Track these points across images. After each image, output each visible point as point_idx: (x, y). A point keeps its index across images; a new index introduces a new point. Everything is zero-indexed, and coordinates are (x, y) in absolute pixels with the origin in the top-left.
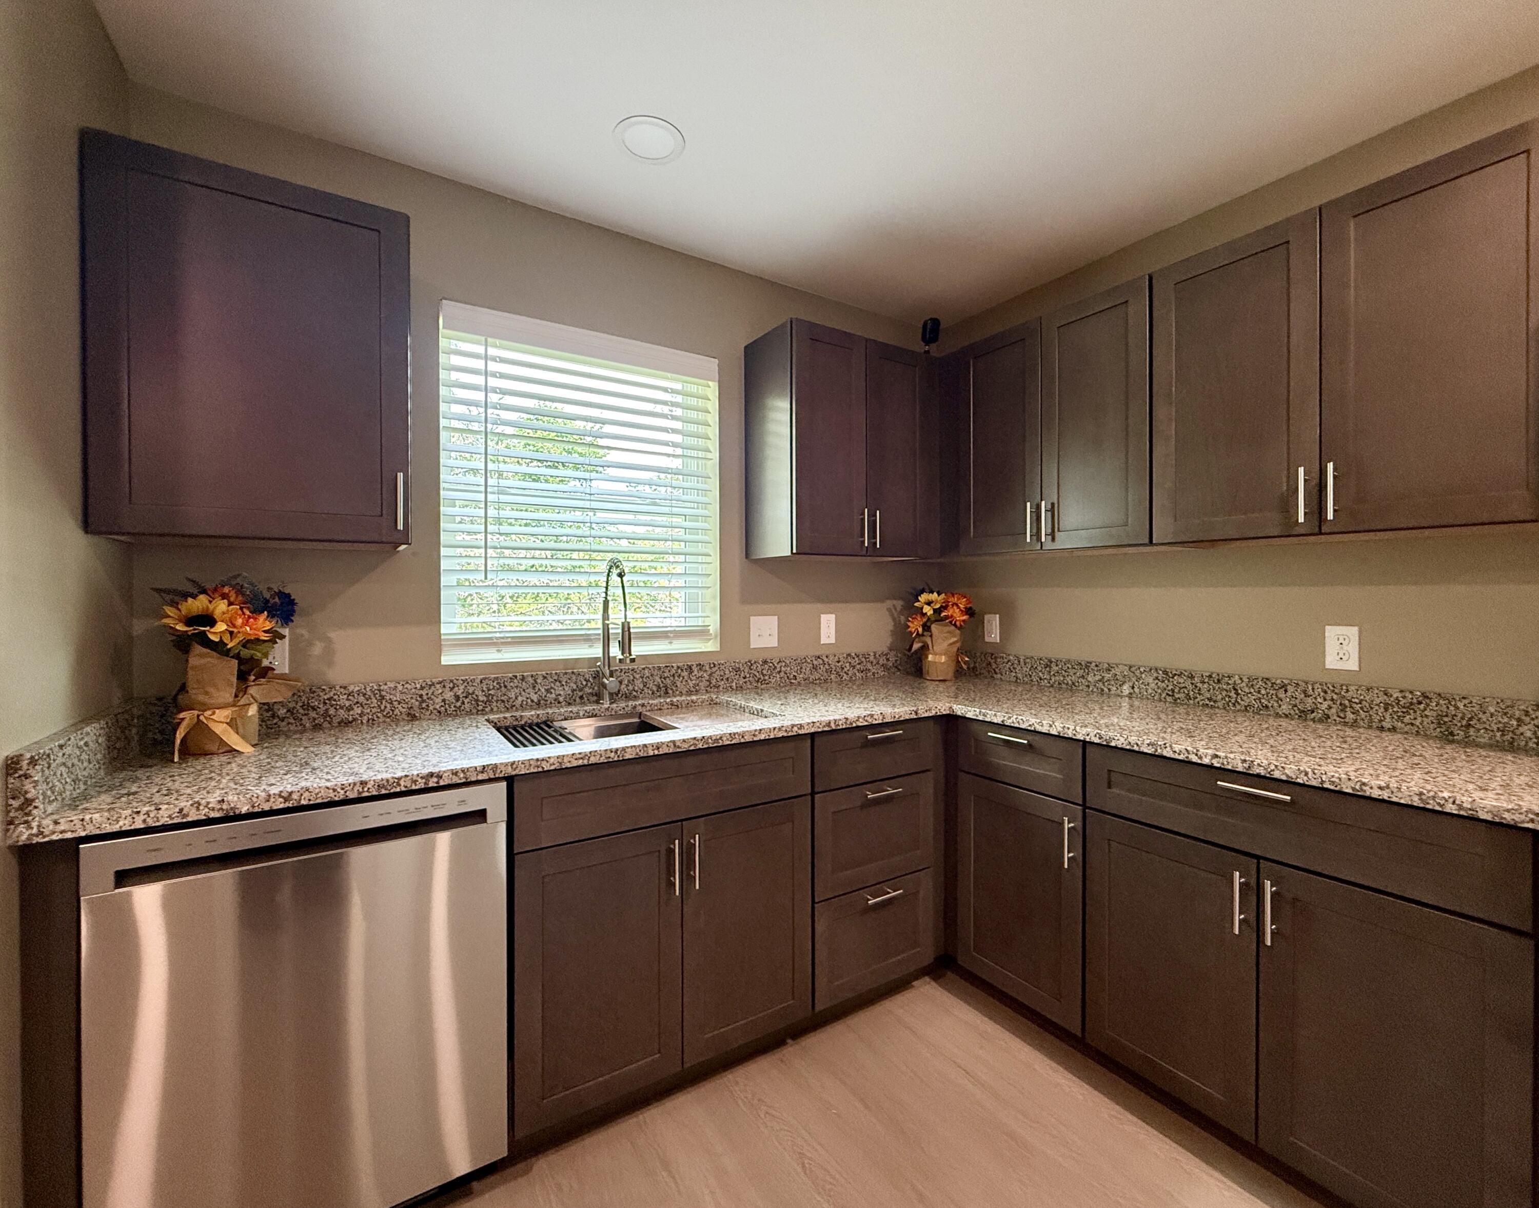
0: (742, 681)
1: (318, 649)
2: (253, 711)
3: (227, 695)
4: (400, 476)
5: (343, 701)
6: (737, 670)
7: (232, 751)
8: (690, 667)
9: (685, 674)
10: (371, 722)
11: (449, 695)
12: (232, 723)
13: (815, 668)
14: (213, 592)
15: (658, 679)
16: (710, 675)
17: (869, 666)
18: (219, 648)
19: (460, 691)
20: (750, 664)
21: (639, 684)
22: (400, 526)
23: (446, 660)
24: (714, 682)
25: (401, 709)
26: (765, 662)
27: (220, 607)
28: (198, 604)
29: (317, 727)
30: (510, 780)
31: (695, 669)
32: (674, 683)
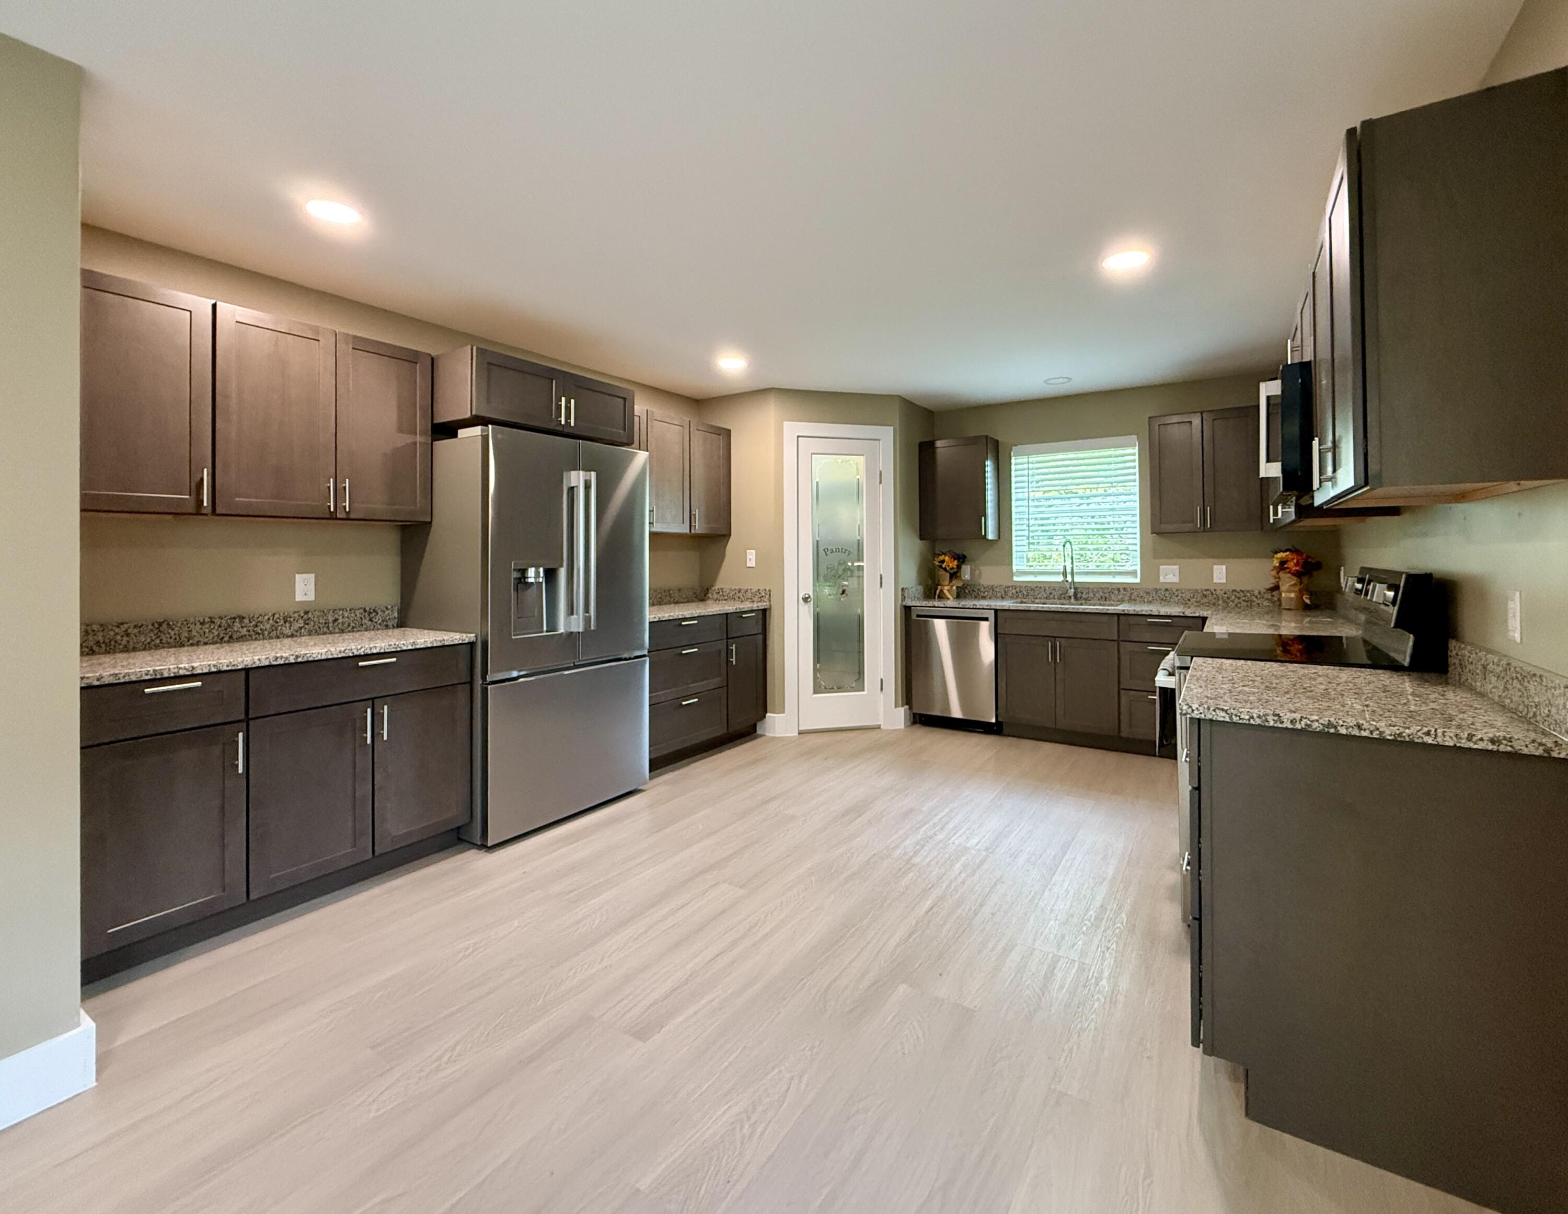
0: (1151, 599)
1: (977, 572)
2: (954, 588)
3: (947, 583)
4: (983, 518)
5: (982, 589)
6: (1148, 593)
7: (948, 599)
8: (1119, 589)
9: (1116, 592)
10: (990, 598)
11: (1014, 591)
12: (948, 590)
13: (1205, 596)
14: (945, 554)
15: (1101, 594)
16: (1131, 594)
17: (1254, 599)
18: (945, 569)
19: (1018, 590)
20: (1156, 590)
21: (1091, 595)
22: (983, 534)
23: (1015, 579)
24: (1133, 597)
25: (999, 594)
26: (1167, 590)
27: (947, 558)
28: (941, 558)
29: (976, 597)
30: (996, 611)
31: (1122, 591)
32: (1110, 596)
